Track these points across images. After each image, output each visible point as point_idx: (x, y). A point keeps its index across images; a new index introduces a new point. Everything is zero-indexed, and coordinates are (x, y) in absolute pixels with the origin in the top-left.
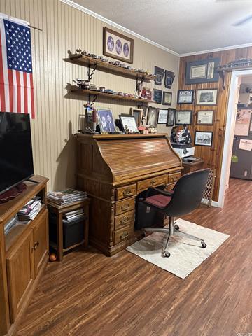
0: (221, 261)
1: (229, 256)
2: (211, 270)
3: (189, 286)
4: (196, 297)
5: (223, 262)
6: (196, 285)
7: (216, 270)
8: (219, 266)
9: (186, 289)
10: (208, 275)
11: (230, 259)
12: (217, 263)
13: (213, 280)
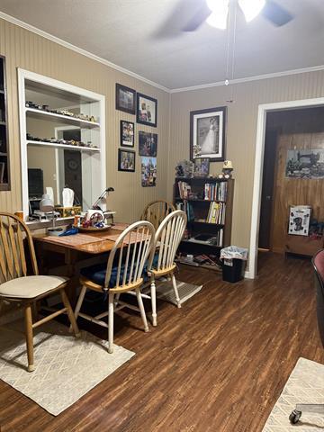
0: (258, 389)
1: (245, 403)
2: (270, 372)
3: (291, 352)
4: (280, 343)
5: (254, 390)
6: (283, 354)
7: (264, 374)
8: (260, 380)
9: (292, 348)
10: (273, 366)
11: (242, 399)
12: (264, 386)
13: (266, 360)
